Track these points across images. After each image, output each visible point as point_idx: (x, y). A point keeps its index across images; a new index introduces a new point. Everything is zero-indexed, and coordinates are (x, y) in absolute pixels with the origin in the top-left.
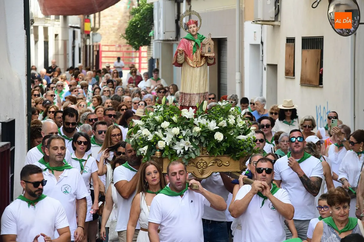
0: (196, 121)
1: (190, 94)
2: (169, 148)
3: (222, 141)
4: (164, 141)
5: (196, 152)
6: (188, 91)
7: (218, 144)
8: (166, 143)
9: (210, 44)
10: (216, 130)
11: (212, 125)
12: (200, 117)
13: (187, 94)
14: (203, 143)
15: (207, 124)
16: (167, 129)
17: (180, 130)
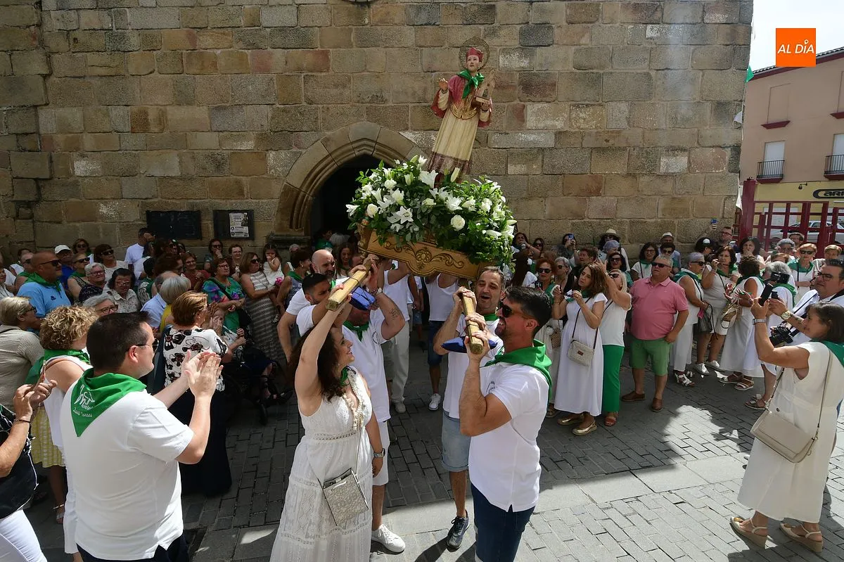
0: (434, 192)
1: (442, 156)
2: (381, 219)
3: (461, 231)
4: (378, 205)
5: (417, 235)
6: (440, 152)
7: (454, 233)
8: (379, 209)
9: (488, 85)
10: (458, 212)
11: (454, 204)
12: (444, 188)
13: (439, 155)
14: (432, 225)
15: (447, 199)
16: (391, 191)
17: (405, 197)
